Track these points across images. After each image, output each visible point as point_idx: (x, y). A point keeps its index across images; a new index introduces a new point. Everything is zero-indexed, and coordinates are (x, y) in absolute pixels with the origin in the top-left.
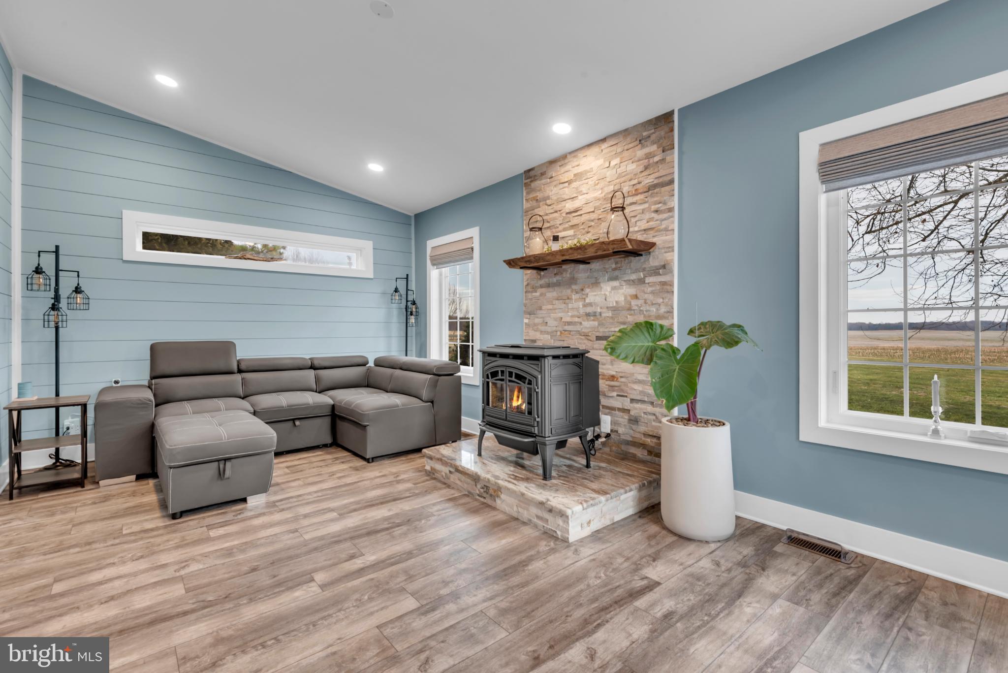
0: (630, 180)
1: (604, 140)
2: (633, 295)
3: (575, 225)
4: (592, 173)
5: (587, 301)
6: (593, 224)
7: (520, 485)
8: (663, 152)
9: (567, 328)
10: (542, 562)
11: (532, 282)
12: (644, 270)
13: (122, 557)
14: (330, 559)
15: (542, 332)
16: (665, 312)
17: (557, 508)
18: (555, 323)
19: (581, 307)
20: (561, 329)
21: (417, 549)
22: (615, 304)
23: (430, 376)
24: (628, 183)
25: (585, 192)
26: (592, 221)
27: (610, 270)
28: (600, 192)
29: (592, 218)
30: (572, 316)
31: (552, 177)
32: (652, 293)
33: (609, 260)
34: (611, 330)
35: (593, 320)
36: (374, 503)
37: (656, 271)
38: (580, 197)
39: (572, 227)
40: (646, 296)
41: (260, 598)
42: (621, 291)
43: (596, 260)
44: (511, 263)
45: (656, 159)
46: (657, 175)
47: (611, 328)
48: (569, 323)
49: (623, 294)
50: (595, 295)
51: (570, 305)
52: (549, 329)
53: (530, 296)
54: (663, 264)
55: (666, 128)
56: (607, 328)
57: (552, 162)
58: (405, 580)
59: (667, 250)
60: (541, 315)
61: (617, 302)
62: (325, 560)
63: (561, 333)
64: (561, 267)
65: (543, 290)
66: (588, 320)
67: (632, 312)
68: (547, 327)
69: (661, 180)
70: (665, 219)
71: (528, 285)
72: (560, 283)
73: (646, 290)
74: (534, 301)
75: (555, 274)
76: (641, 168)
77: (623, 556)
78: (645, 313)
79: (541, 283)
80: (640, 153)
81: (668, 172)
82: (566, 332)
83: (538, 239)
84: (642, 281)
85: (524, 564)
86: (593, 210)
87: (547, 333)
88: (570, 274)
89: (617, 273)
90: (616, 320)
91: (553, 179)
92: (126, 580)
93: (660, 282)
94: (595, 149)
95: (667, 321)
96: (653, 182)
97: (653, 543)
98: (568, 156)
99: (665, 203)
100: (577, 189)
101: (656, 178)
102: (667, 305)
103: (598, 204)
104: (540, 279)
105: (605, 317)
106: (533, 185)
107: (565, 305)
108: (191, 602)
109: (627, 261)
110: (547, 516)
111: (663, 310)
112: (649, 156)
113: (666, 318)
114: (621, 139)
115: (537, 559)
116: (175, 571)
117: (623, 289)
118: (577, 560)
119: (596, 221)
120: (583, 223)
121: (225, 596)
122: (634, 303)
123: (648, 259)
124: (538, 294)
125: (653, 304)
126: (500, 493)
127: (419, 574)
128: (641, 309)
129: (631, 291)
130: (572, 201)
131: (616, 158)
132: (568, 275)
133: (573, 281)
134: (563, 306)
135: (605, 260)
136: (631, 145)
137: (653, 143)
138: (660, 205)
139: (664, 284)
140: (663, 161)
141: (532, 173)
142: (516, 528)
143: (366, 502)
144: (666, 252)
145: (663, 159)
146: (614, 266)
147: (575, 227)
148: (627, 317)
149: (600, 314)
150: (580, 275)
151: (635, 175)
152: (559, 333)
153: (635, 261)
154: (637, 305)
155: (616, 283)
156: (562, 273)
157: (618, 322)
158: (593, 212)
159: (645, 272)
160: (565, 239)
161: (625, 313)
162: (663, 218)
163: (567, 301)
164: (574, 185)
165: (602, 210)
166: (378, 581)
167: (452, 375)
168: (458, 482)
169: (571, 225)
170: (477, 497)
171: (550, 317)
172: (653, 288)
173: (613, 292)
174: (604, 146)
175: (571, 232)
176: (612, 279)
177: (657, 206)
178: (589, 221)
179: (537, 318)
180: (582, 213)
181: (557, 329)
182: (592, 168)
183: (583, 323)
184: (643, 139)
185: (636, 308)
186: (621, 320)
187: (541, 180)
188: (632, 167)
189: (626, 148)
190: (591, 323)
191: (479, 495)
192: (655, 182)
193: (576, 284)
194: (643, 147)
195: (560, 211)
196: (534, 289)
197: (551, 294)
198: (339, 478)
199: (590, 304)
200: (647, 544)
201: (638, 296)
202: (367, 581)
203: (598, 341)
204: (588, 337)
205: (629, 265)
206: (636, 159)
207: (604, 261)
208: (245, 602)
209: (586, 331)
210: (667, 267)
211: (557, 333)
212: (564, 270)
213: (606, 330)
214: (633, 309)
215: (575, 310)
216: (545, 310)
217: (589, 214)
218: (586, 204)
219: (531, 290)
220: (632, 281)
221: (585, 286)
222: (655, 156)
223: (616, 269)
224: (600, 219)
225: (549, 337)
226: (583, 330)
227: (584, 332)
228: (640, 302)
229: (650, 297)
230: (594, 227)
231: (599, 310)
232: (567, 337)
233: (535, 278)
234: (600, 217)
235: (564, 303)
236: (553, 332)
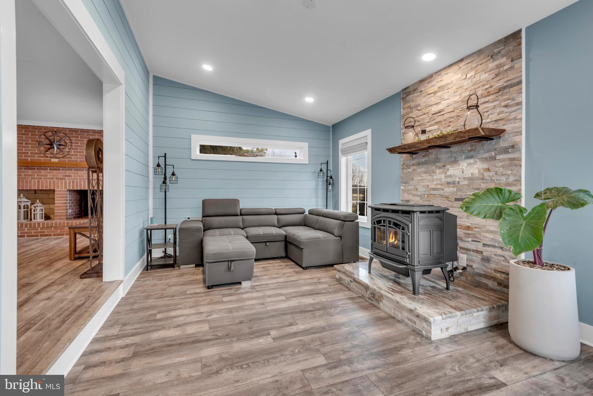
0: (483, 86)
1: (462, 60)
2: (486, 169)
4: (452, 85)
5: (448, 173)
6: (453, 120)
7: (396, 295)
8: (512, 61)
9: (432, 192)
10: (410, 350)
11: (407, 162)
12: (495, 150)
13: (185, 305)
14: (279, 324)
15: (412, 195)
16: (514, 181)
17: (422, 315)
18: (424, 189)
19: (443, 178)
20: (427, 193)
21: (328, 327)
22: (470, 176)
23: (339, 221)
24: (482, 88)
25: (446, 98)
26: (452, 118)
27: (467, 151)
28: (459, 97)
29: (452, 116)
30: (436, 184)
31: (421, 91)
32: (503, 166)
33: (466, 144)
34: (467, 194)
35: (453, 187)
36: (305, 294)
37: (505, 151)
38: (443, 102)
39: (436, 123)
40: (497, 169)
41: (243, 339)
42: (475, 166)
43: (455, 145)
44: (392, 150)
45: (505, 68)
46: (506, 79)
47: (467, 192)
48: (434, 189)
49: (477, 168)
50: (455, 170)
51: (434, 176)
52: (419, 193)
53: (405, 171)
54: (512, 144)
55: (515, 44)
56: (464, 192)
57: (422, 81)
58: (320, 345)
59: (516, 134)
60: (413, 184)
61: (472, 174)
62: (277, 324)
63: (428, 195)
64: (428, 151)
65: (415, 167)
66: (448, 187)
67: (485, 181)
68: (417, 192)
69: (510, 83)
70: (514, 111)
71: (404, 164)
72: (427, 162)
73: (496, 164)
74: (408, 174)
75: (424, 156)
76: (493, 76)
77: (475, 358)
78: (496, 181)
79: (413, 163)
80: (492, 65)
81: (516, 75)
82: (432, 195)
83: (411, 134)
84: (493, 158)
85: (398, 349)
86: (453, 110)
87: (418, 196)
88: (435, 155)
89: (472, 153)
90: (471, 187)
91: (422, 92)
92: (185, 317)
93: (509, 158)
94: (455, 68)
95: (516, 187)
96: (503, 85)
97: (501, 352)
98: (433, 76)
99: (513, 99)
100: (440, 96)
101: (505, 82)
102: (515, 175)
103: (456, 105)
104: (413, 160)
105: (461, 185)
106: (408, 98)
107: (431, 177)
108: (211, 335)
109: (480, 144)
110: (415, 319)
111: (512, 179)
112: (499, 67)
113: (516, 185)
114: (476, 57)
115: (407, 347)
116: (206, 317)
117: (477, 164)
118: (437, 354)
119: (456, 118)
120: (445, 120)
121: (226, 335)
122: (486, 174)
123: (499, 142)
124: (411, 170)
125: (502, 175)
126: (382, 299)
127: (328, 342)
128: (493, 178)
129: (485, 166)
130: (437, 105)
131: (471, 71)
132: (433, 156)
133: (437, 160)
134: (430, 177)
135: (463, 145)
136: (484, 61)
137: (503, 56)
138: (509, 101)
139: (513, 159)
140: (512, 68)
141: (408, 90)
142: (393, 324)
143: (301, 293)
144: (514, 136)
145: (512, 67)
146: (469, 148)
147: (438, 123)
148: (480, 185)
149: (459, 183)
150: (442, 156)
151: (488, 81)
152: (426, 196)
153: (487, 144)
154: (489, 176)
155: (471, 161)
156: (429, 156)
158: (453, 111)
159: (496, 152)
160: (431, 132)
161: (480, 182)
162: (513, 110)
163: (433, 174)
164: (439, 94)
165: (460, 109)
166: (304, 342)
167: (353, 221)
168: (355, 288)
170: (368, 299)
171: (419, 185)
172: (503, 163)
173: (469, 167)
174: (462, 64)
175: (436, 127)
176: (468, 158)
177: (506, 102)
178: (450, 118)
179: (410, 185)
180: (445, 113)
181: (425, 193)
182: (452, 81)
183: (445, 189)
184: (494, 55)
185: (489, 178)
186: (475, 187)
187: (414, 94)
188: (484, 76)
189: (479, 63)
190: (451, 189)
191: (368, 298)
192: (505, 85)
193: (439, 162)
194: (494, 60)
195: (427, 113)
196: (408, 167)
197: (420, 169)
198: (288, 277)
199: (451, 176)
200: (495, 352)
201: (490, 169)
202: (298, 341)
203: (456, 202)
204: (448, 199)
205: (482, 147)
206: (488, 70)
207: (462, 145)
208: (235, 340)
209: (447, 194)
210: (515, 147)
211: (424, 196)
212: (431, 153)
213: (463, 194)
214: (485, 178)
215: (439, 180)
216: (416, 180)
217: (449, 113)
218: (448, 106)
219: (406, 167)
220: (485, 158)
221: (446, 164)
222: (505, 66)
223: (471, 151)
224: (459, 116)
225: (419, 198)
226: (445, 194)
227: (445, 195)
228: (491, 174)
229: (501, 170)
230: (453, 122)
231: (457, 180)
232: (432, 198)
233: (409, 160)
234: (458, 115)
235: (431, 176)
236: (421, 195)
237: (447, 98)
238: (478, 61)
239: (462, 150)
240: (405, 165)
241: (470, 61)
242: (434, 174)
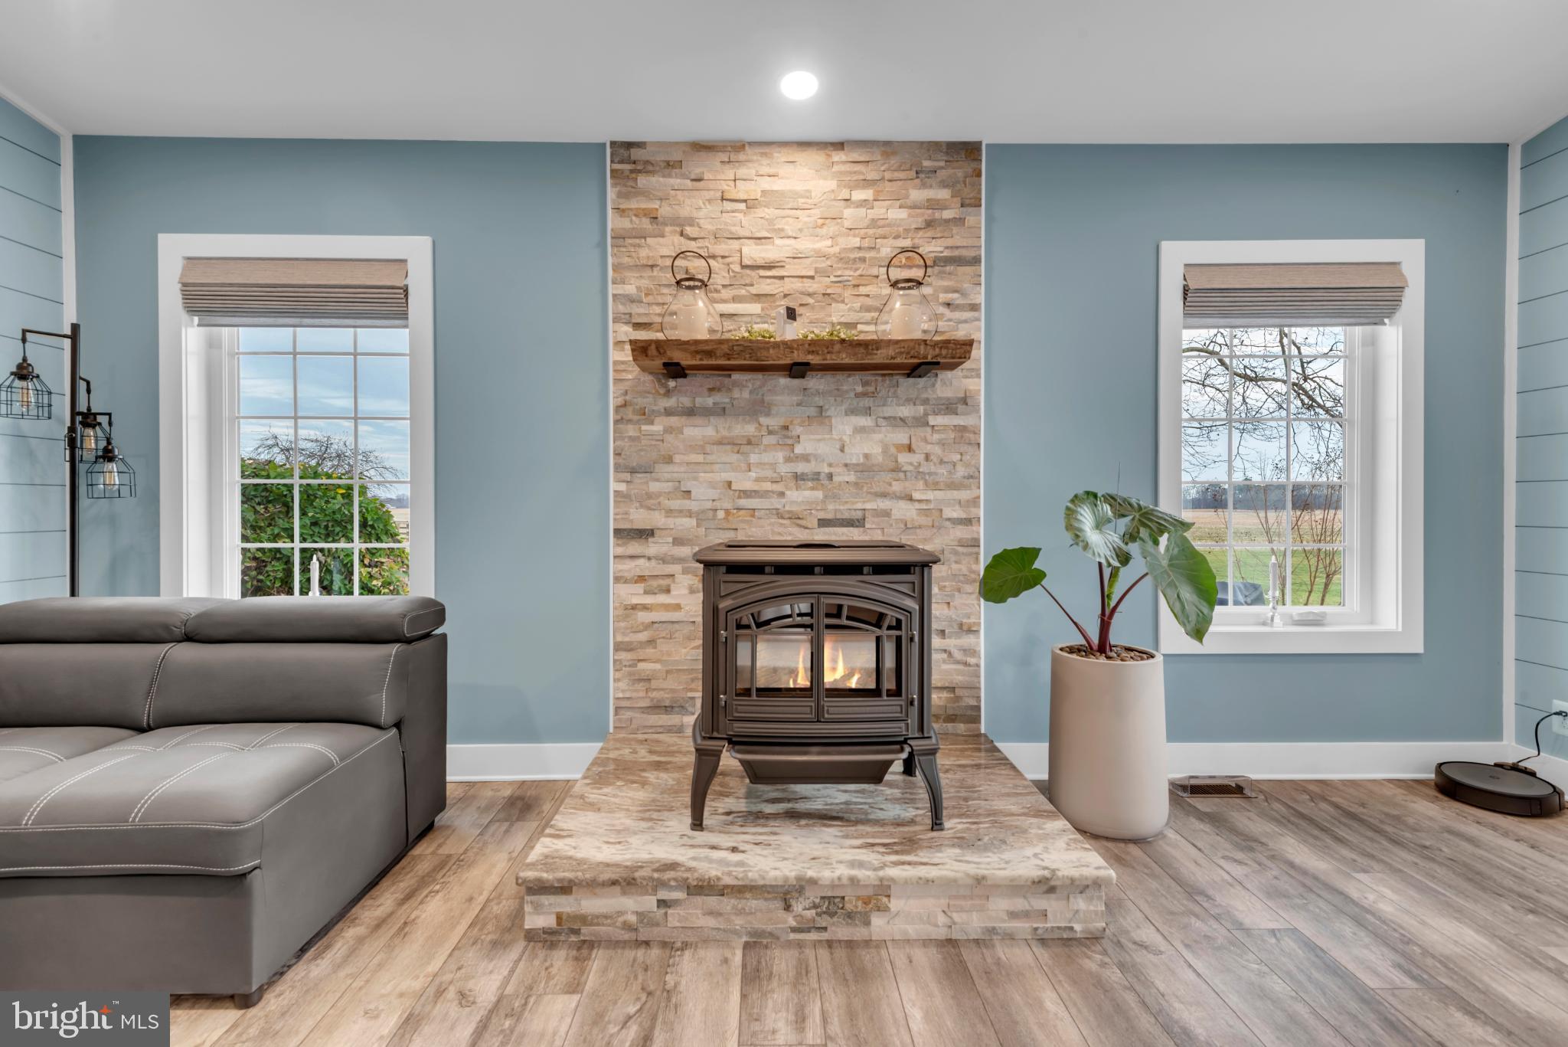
0: (896, 237)
1: (839, 146)
2: (903, 445)
3: (766, 295)
4: (809, 201)
5: (798, 450)
6: (811, 301)
8: (962, 206)
9: (744, 502)
11: (641, 402)
12: (926, 401)
15: (669, 512)
16: (964, 477)
18: (713, 494)
19: (781, 460)
20: (728, 505)
22: (862, 460)
24: (891, 242)
25: (790, 234)
26: (810, 295)
27: (852, 395)
28: (829, 242)
29: (811, 290)
30: (757, 480)
31: (699, 180)
32: (942, 443)
33: (849, 376)
34: (855, 507)
35: (812, 489)
37: (949, 407)
38: (778, 242)
39: (758, 297)
40: (929, 447)
42: (878, 437)
43: (820, 374)
45: (947, 214)
46: (949, 242)
47: (854, 503)
48: (746, 494)
49: (881, 441)
50: (820, 440)
51: (752, 455)
52: (693, 506)
53: (631, 431)
54: (962, 395)
55: (969, 167)
56: (846, 502)
57: (700, 148)
59: (969, 374)
60: (668, 476)
61: (867, 456)
63: (727, 512)
64: (730, 376)
65: (674, 421)
66: (799, 488)
67: (901, 475)
68: (687, 502)
69: (956, 253)
70: (966, 321)
71: (625, 405)
72: (724, 409)
73: (929, 437)
74: (644, 442)
75: (711, 390)
76: (919, 222)
78: (927, 477)
79: (667, 405)
80: (917, 195)
81: (970, 242)
82: (742, 513)
84: (922, 422)
86: (811, 273)
87: (690, 514)
88: (751, 392)
89: (866, 402)
90: (865, 489)
91: (701, 183)
93: (955, 426)
94: (817, 157)
95: (968, 492)
96: (942, 252)
98: (747, 148)
99: (964, 294)
100: (770, 222)
101: (947, 248)
102: (967, 465)
103: (823, 264)
104: (668, 393)
105: (840, 483)
106: (642, 181)
107: (739, 456)
109: (888, 382)
111: (961, 471)
112: (933, 205)
113: (967, 487)
114: (877, 156)
117: (880, 432)
119: (820, 297)
120: (785, 296)
122: (903, 458)
123: (933, 385)
124: (657, 427)
125: (942, 462)
128: (921, 470)
129: (901, 437)
130: (757, 244)
131: (864, 187)
132: (746, 394)
133: (758, 408)
134: (735, 458)
135: (841, 376)
136: (897, 175)
137: (944, 184)
138: (956, 295)
139: (963, 429)
140: (959, 221)
144: (966, 377)
145: (960, 219)
146: (859, 389)
147: (763, 299)
148: (890, 485)
149: (830, 476)
150: (779, 398)
151: (907, 230)
152: (721, 514)
153: (905, 384)
154: (911, 464)
155: (864, 421)
156: (729, 390)
157: (870, 493)
158: (812, 278)
159: (928, 407)
160: (735, 318)
161: (888, 476)
162: (963, 318)
163: (746, 448)
164: (762, 212)
165: (833, 279)
169: (755, 292)
171: (696, 479)
172: (943, 436)
173: (858, 437)
174: (838, 156)
175: (755, 308)
176: (852, 412)
177: (950, 295)
178: (802, 293)
179: (658, 480)
180: (785, 274)
181: (717, 504)
182: (809, 191)
183: (788, 493)
184: (921, 172)
185: (910, 468)
186: (876, 489)
187: (670, 176)
188: (897, 214)
189: (888, 175)
190: (807, 493)
192: (945, 254)
193: (768, 415)
194: (924, 186)
195: (723, 257)
196: (646, 416)
197: (699, 430)
199: (805, 458)
201: (914, 446)
203: (822, 529)
204: (799, 522)
205: (892, 390)
206: (909, 202)
207: (838, 377)
209: (794, 508)
210: (969, 401)
211: (715, 516)
212: (735, 384)
213: (842, 508)
214: (903, 469)
215: (767, 467)
216: (681, 464)
217: (800, 280)
218: (794, 258)
219: (636, 418)
220: (901, 419)
221: (792, 421)
222: (946, 209)
223: (864, 394)
224: (829, 294)
225: (694, 522)
226: (787, 508)
227: (789, 512)
228: (917, 458)
229: (937, 450)
230: (813, 308)
231: (827, 470)
232: (743, 521)
233: (649, 393)
234: (829, 291)
235: (738, 452)
236: (703, 511)
237: (794, 235)
238: (883, 168)
239: (838, 390)
240: (630, 409)
241: (862, 159)
242: (749, 447)
